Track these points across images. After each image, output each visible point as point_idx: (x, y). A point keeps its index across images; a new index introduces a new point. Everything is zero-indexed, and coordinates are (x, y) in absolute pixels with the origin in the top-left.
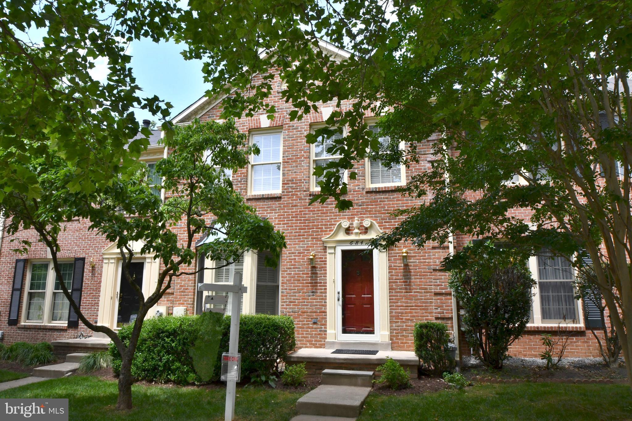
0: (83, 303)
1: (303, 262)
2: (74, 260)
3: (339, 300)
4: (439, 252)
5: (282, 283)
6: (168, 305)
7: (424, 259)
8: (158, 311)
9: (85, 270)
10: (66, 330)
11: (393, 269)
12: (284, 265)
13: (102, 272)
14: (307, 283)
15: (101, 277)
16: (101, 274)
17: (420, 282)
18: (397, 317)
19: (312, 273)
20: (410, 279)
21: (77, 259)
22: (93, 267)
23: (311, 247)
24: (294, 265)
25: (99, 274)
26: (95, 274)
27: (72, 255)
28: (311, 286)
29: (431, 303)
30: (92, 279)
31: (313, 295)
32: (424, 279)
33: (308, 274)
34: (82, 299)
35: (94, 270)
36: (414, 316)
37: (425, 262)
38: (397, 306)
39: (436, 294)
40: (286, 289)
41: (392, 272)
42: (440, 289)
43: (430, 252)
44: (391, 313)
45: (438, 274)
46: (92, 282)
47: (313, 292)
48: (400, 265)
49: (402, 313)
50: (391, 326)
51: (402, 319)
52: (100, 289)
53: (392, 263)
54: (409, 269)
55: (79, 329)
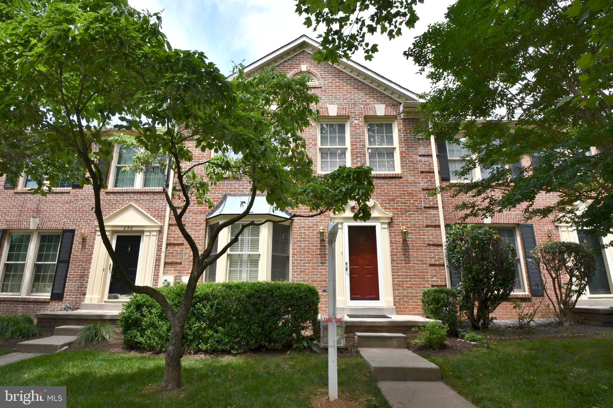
0: (70, 275)
1: (312, 235)
2: (62, 231)
3: (347, 270)
4: (432, 230)
5: (293, 254)
6: (176, 275)
7: (419, 235)
8: (166, 281)
9: (74, 242)
10: (49, 302)
11: (393, 243)
12: (294, 238)
13: (93, 244)
14: (316, 254)
15: (93, 249)
16: (93, 246)
17: (417, 254)
18: (399, 285)
19: (321, 246)
20: (408, 252)
21: (65, 231)
22: (84, 240)
23: (319, 222)
24: (304, 238)
25: (90, 246)
26: (85, 246)
27: (60, 227)
28: (320, 257)
29: (427, 272)
30: (82, 251)
31: (322, 266)
32: (420, 252)
33: (318, 246)
34: (69, 271)
35: (85, 242)
36: (413, 284)
37: (421, 238)
38: (398, 275)
39: (431, 265)
40: (296, 260)
41: (393, 246)
42: (434, 261)
43: (424, 230)
44: (393, 281)
45: (432, 248)
46: (82, 254)
47: (322, 263)
48: (399, 240)
49: (403, 281)
50: (394, 293)
51: (403, 287)
52: (90, 260)
53: (393, 238)
54: (407, 243)
55: (64, 301)
